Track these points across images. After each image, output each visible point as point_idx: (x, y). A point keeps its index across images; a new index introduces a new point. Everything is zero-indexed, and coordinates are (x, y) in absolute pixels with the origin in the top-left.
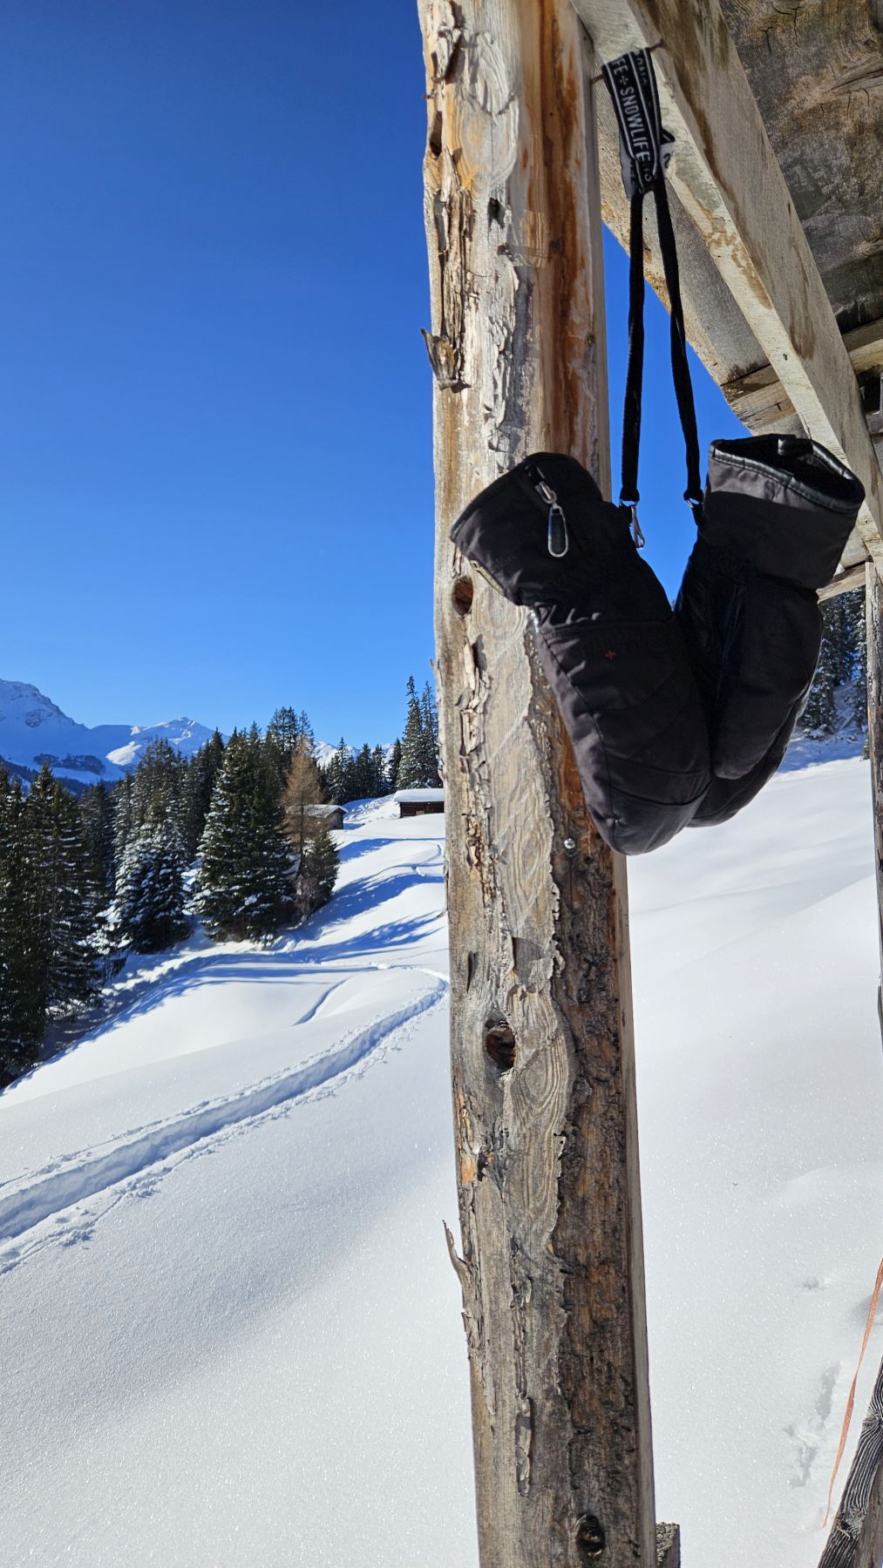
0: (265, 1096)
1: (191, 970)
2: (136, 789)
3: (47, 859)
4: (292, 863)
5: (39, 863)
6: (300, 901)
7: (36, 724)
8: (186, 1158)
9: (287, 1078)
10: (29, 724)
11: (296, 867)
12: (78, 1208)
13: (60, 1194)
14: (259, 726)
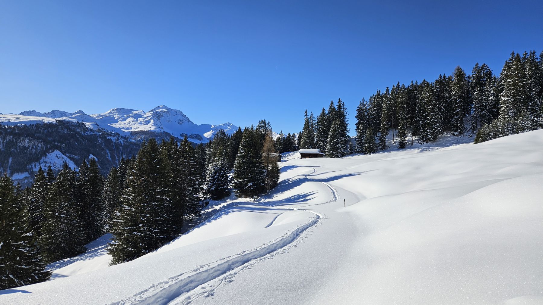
0: (264, 250)
1: (230, 206)
2: (213, 146)
3: (185, 167)
4: (265, 172)
5: (183, 169)
6: (267, 185)
7: (181, 124)
8: (241, 270)
9: (270, 245)
10: (179, 124)
11: (266, 174)
12: (208, 284)
13: (201, 278)
14: (254, 126)
